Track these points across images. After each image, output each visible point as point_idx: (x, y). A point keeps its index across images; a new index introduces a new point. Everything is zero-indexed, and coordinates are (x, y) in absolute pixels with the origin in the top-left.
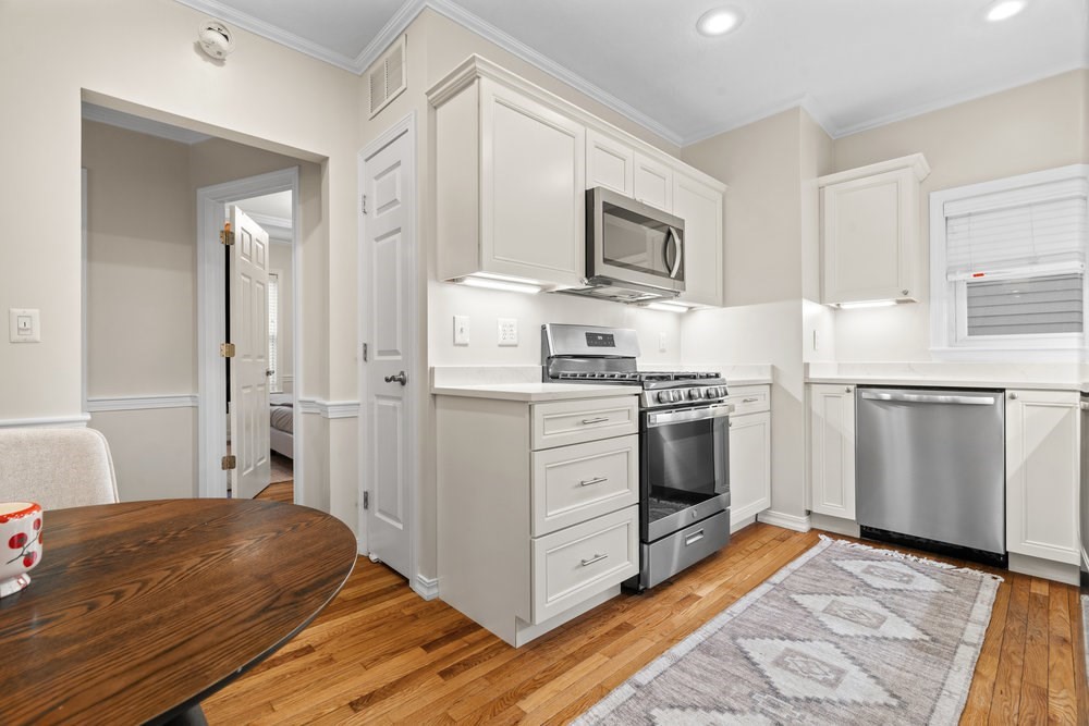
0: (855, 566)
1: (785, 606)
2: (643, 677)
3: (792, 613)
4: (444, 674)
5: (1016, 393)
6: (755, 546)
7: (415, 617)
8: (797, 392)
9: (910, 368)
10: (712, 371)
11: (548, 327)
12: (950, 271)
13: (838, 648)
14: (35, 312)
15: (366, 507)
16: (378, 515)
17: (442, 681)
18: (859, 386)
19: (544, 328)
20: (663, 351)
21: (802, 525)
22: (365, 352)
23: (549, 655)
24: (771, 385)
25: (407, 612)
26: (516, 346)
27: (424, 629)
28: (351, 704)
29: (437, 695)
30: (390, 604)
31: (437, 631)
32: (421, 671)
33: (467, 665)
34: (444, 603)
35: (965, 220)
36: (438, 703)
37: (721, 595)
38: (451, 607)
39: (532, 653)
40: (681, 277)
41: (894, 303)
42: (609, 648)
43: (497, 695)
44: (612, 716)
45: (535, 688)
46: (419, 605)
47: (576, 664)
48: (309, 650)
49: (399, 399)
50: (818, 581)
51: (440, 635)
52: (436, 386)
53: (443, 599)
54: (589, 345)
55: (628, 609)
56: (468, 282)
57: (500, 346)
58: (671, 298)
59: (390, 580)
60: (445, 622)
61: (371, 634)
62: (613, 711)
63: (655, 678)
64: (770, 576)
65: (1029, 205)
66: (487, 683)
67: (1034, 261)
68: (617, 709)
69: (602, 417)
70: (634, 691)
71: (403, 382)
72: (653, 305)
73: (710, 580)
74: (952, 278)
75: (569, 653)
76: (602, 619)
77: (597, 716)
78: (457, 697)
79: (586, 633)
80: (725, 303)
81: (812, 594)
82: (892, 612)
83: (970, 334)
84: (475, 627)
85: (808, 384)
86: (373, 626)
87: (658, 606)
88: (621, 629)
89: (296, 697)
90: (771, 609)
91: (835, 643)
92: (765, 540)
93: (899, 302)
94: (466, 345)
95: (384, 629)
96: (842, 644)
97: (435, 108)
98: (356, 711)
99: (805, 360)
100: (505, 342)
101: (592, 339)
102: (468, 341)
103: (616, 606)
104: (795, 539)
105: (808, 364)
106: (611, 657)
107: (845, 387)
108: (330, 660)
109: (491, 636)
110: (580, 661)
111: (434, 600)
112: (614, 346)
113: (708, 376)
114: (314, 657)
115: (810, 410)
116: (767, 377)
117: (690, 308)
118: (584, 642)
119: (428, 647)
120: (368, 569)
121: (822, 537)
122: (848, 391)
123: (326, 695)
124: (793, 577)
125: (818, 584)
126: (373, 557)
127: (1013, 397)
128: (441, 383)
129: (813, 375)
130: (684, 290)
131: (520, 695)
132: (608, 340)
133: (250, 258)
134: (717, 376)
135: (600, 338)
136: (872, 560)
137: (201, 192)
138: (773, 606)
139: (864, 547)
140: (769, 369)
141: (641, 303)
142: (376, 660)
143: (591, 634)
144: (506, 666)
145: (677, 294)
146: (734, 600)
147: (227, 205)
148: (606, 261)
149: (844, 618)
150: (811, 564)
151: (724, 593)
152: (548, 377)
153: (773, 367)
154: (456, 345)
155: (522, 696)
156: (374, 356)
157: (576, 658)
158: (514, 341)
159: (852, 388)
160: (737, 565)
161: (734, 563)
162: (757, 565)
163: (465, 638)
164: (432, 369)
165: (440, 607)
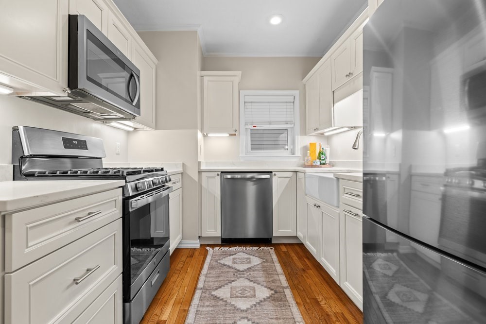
0: (227, 261)
1: (213, 302)
3: (217, 306)
5: (276, 173)
6: (180, 265)
8: (195, 177)
9: (233, 164)
10: (159, 167)
11: (21, 129)
12: (246, 124)
13: (249, 320)
18: (222, 172)
19: (15, 129)
20: (118, 154)
21: (196, 244)
24: (182, 173)
35: (250, 104)
37: (177, 312)
40: (138, 106)
41: (228, 135)
50: (219, 277)
54: (66, 147)
64: (197, 284)
65: (269, 102)
67: (270, 123)
72: (114, 124)
73: (166, 303)
74: (247, 127)
80: (157, 127)
81: (220, 287)
82: (254, 283)
83: (251, 150)
85: (200, 172)
90: (208, 309)
91: (247, 318)
92: (183, 259)
93: (231, 135)
96: (250, 316)
99: (199, 160)
101: (68, 143)
104: (197, 253)
105: (200, 162)
107: (217, 173)
112: (87, 149)
113: (157, 170)
115: (201, 186)
116: (180, 170)
117: (135, 129)
121: (208, 248)
122: (218, 175)
124: (208, 279)
125: (220, 279)
127: (275, 175)
129: (203, 167)
130: (139, 115)
132: (82, 145)
134: (162, 170)
135: (75, 142)
136: (232, 255)
138: (208, 306)
139: (226, 249)
140: (182, 165)
141: (105, 120)
145: (134, 117)
146: (186, 311)
148: (88, 78)
149: (241, 297)
150: (211, 267)
151: (178, 309)
152: (20, 175)
153: (183, 164)
159: (219, 173)
160: (177, 283)
161: (174, 282)
162: (188, 280)
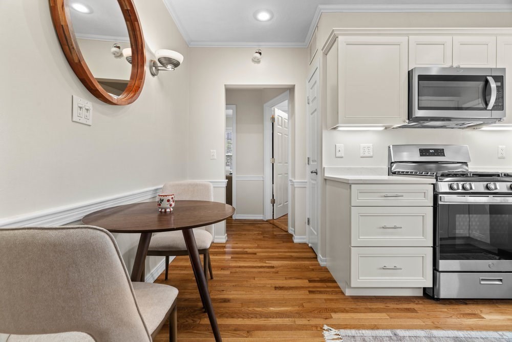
2: (401, 333)
4: (310, 292)
7: (313, 270)
11: (391, 146)
14: (215, 151)
15: (308, 224)
16: (311, 228)
17: (308, 293)
19: (388, 147)
20: (502, 158)
22: (308, 161)
23: (359, 304)
25: (311, 267)
26: (372, 157)
27: (313, 275)
28: (275, 287)
29: (303, 297)
30: (307, 262)
31: (318, 277)
32: (302, 287)
33: (321, 292)
34: (327, 269)
36: (303, 299)
38: (329, 272)
39: (351, 300)
40: (500, 107)
42: (393, 314)
43: (325, 307)
44: (371, 338)
45: (343, 312)
46: (318, 267)
47: (370, 312)
48: (273, 267)
49: (316, 180)
51: (318, 279)
52: (325, 175)
53: (327, 267)
54: (421, 155)
55: (421, 304)
56: (340, 129)
57: (361, 157)
58: (495, 122)
59: (312, 255)
60: (323, 275)
61: (294, 270)
62: (373, 336)
63: (409, 337)
66: (324, 302)
68: (376, 337)
69: (400, 194)
70: (391, 335)
71: (316, 173)
75: (370, 307)
76: (400, 302)
77: (363, 334)
78: (310, 301)
79: (386, 303)
84: (334, 282)
86: (296, 268)
87: (446, 310)
88: (409, 310)
89: (262, 279)
94: (342, 157)
95: (299, 270)
97: (326, 55)
98: (275, 289)
100: (365, 155)
101: (425, 152)
102: (343, 155)
103: (415, 300)
106: (391, 318)
108: (277, 273)
109: (338, 287)
110: (372, 312)
111: (324, 267)
112: (444, 156)
114: (273, 270)
118: (382, 307)
119: (310, 281)
120: (306, 249)
123: (270, 282)
126: (310, 245)
128: (327, 175)
130: (505, 116)
131: (335, 311)
132: (440, 152)
133: (282, 126)
135: (432, 151)
137: (265, 105)
142: (291, 278)
143: (388, 305)
144: (337, 299)
145: (500, 119)
147: (273, 108)
148: (420, 108)
152: (391, 173)
154: (336, 157)
155: (335, 312)
156: (311, 163)
157: (372, 310)
158: (371, 154)
163: (327, 284)
164: (324, 168)
165: (326, 270)
